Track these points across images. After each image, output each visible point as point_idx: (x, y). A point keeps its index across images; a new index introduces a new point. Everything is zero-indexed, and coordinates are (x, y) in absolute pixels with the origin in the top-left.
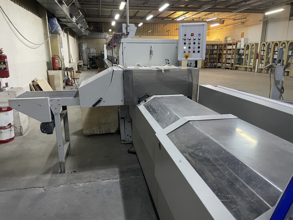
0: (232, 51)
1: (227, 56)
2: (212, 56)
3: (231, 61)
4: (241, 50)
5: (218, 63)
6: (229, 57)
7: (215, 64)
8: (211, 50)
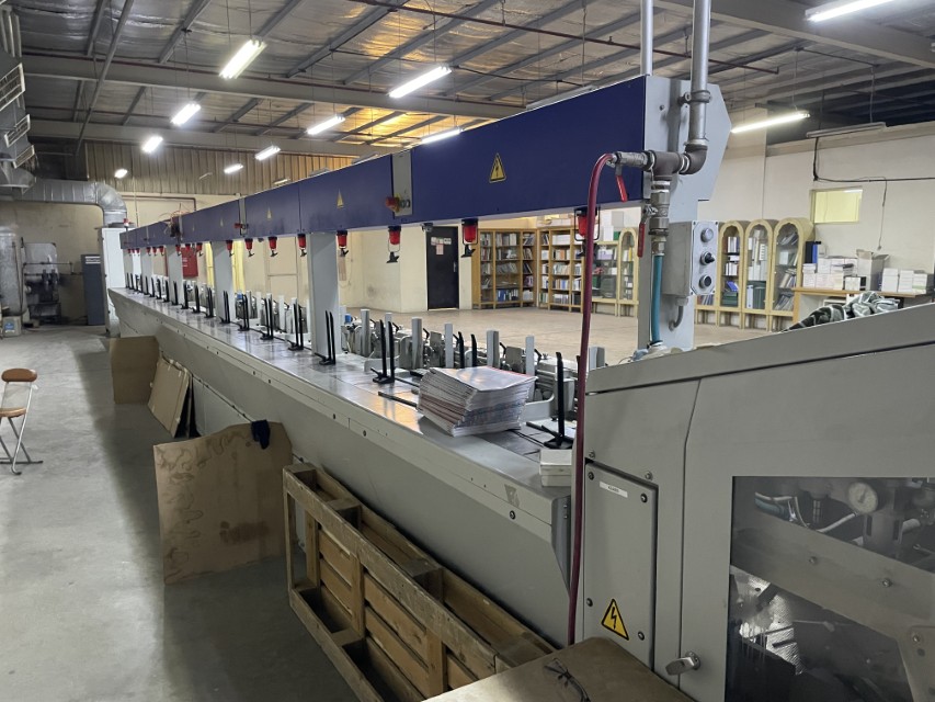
0: (573, 253)
1: (555, 267)
2: (504, 267)
3: (571, 285)
4: (603, 250)
5: (525, 289)
6: (564, 270)
7: (516, 293)
8: (500, 248)
